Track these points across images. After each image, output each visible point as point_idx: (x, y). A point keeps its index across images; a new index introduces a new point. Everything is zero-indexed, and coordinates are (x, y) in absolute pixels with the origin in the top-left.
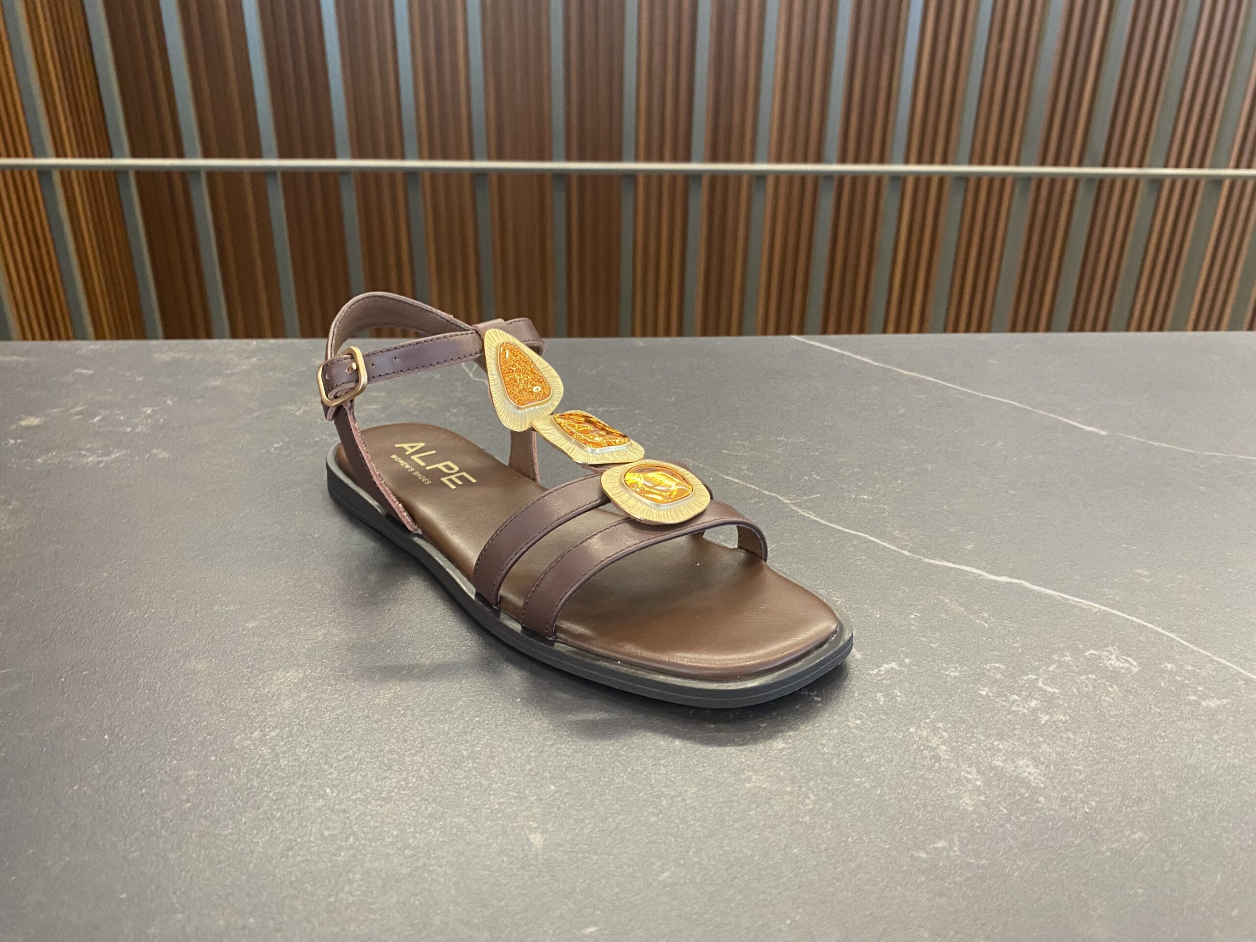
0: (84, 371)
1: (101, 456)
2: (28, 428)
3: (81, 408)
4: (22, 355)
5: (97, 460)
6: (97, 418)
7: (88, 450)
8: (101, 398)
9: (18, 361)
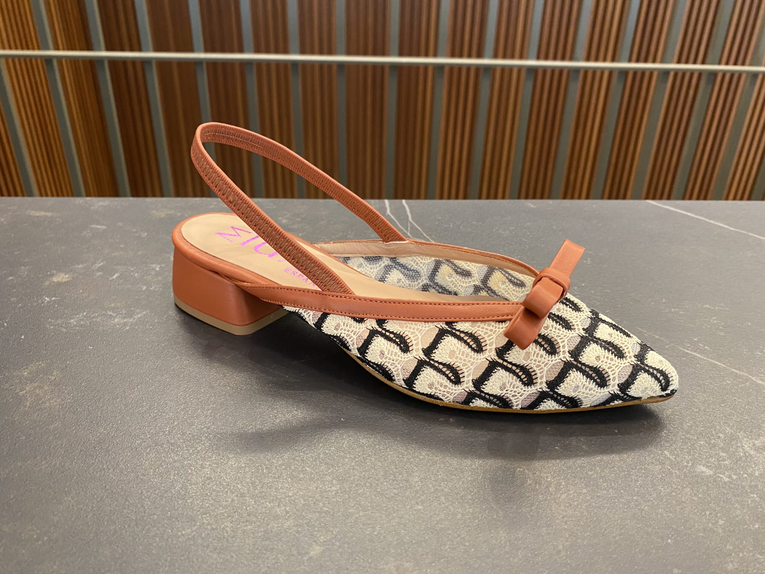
0: (98, 227)
1: (125, 318)
2: (60, 284)
3: (102, 264)
4: (48, 210)
5: (122, 321)
6: (116, 275)
7: (113, 309)
8: (116, 254)
9: (46, 216)
